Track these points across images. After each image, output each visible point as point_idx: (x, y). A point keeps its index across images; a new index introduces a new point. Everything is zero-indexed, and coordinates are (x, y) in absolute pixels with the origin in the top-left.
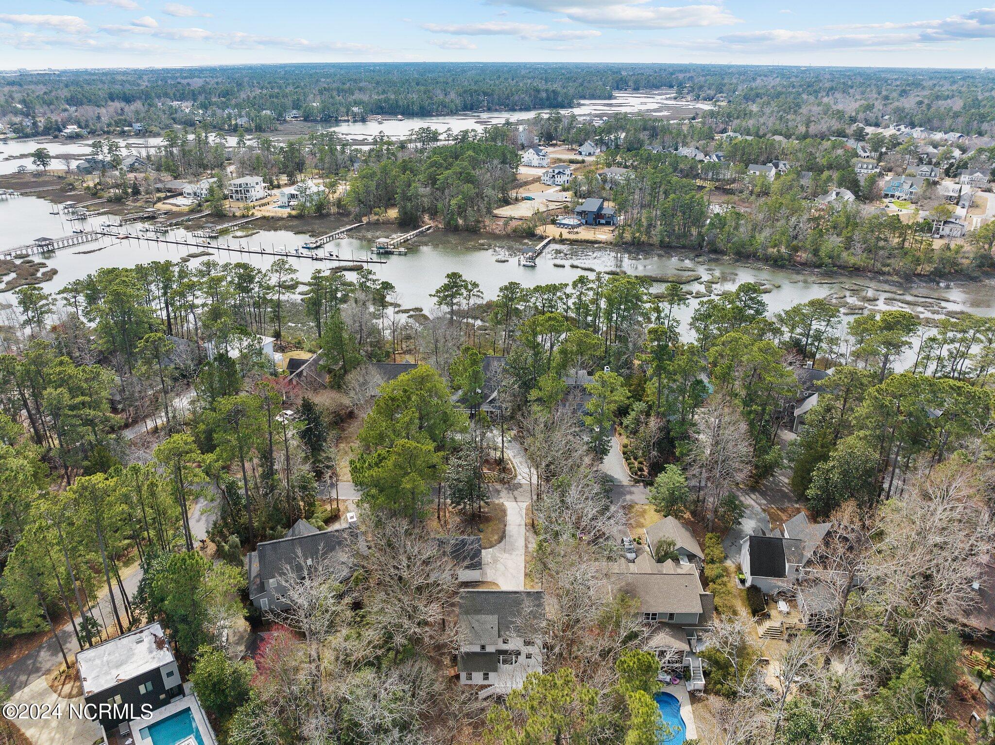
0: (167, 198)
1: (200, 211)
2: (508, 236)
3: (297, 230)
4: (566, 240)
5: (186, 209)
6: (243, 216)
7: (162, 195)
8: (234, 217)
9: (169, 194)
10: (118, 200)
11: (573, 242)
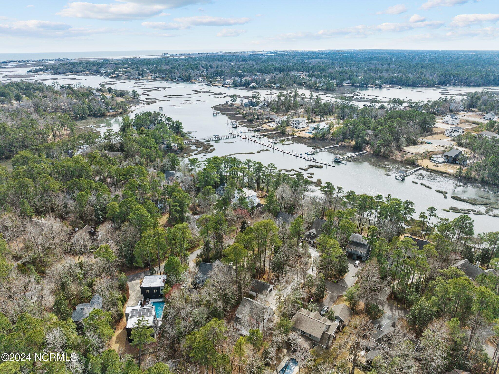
0: (269, 122)
1: (277, 130)
2: (402, 163)
3: (309, 145)
4: (430, 169)
5: (272, 128)
6: (292, 135)
7: (267, 121)
8: (288, 135)
9: (270, 121)
10: (251, 121)
11: (432, 171)
